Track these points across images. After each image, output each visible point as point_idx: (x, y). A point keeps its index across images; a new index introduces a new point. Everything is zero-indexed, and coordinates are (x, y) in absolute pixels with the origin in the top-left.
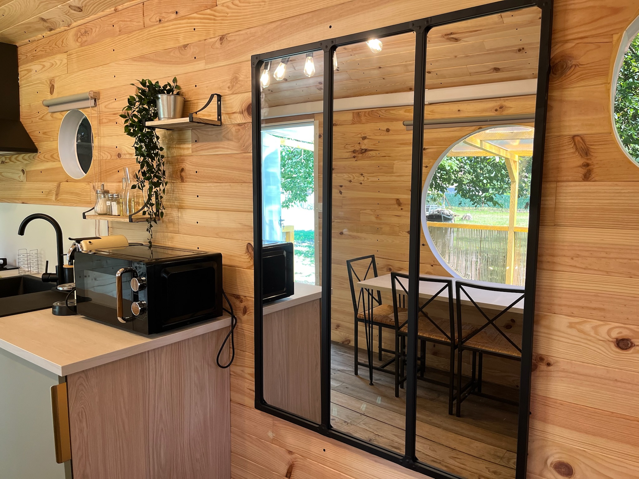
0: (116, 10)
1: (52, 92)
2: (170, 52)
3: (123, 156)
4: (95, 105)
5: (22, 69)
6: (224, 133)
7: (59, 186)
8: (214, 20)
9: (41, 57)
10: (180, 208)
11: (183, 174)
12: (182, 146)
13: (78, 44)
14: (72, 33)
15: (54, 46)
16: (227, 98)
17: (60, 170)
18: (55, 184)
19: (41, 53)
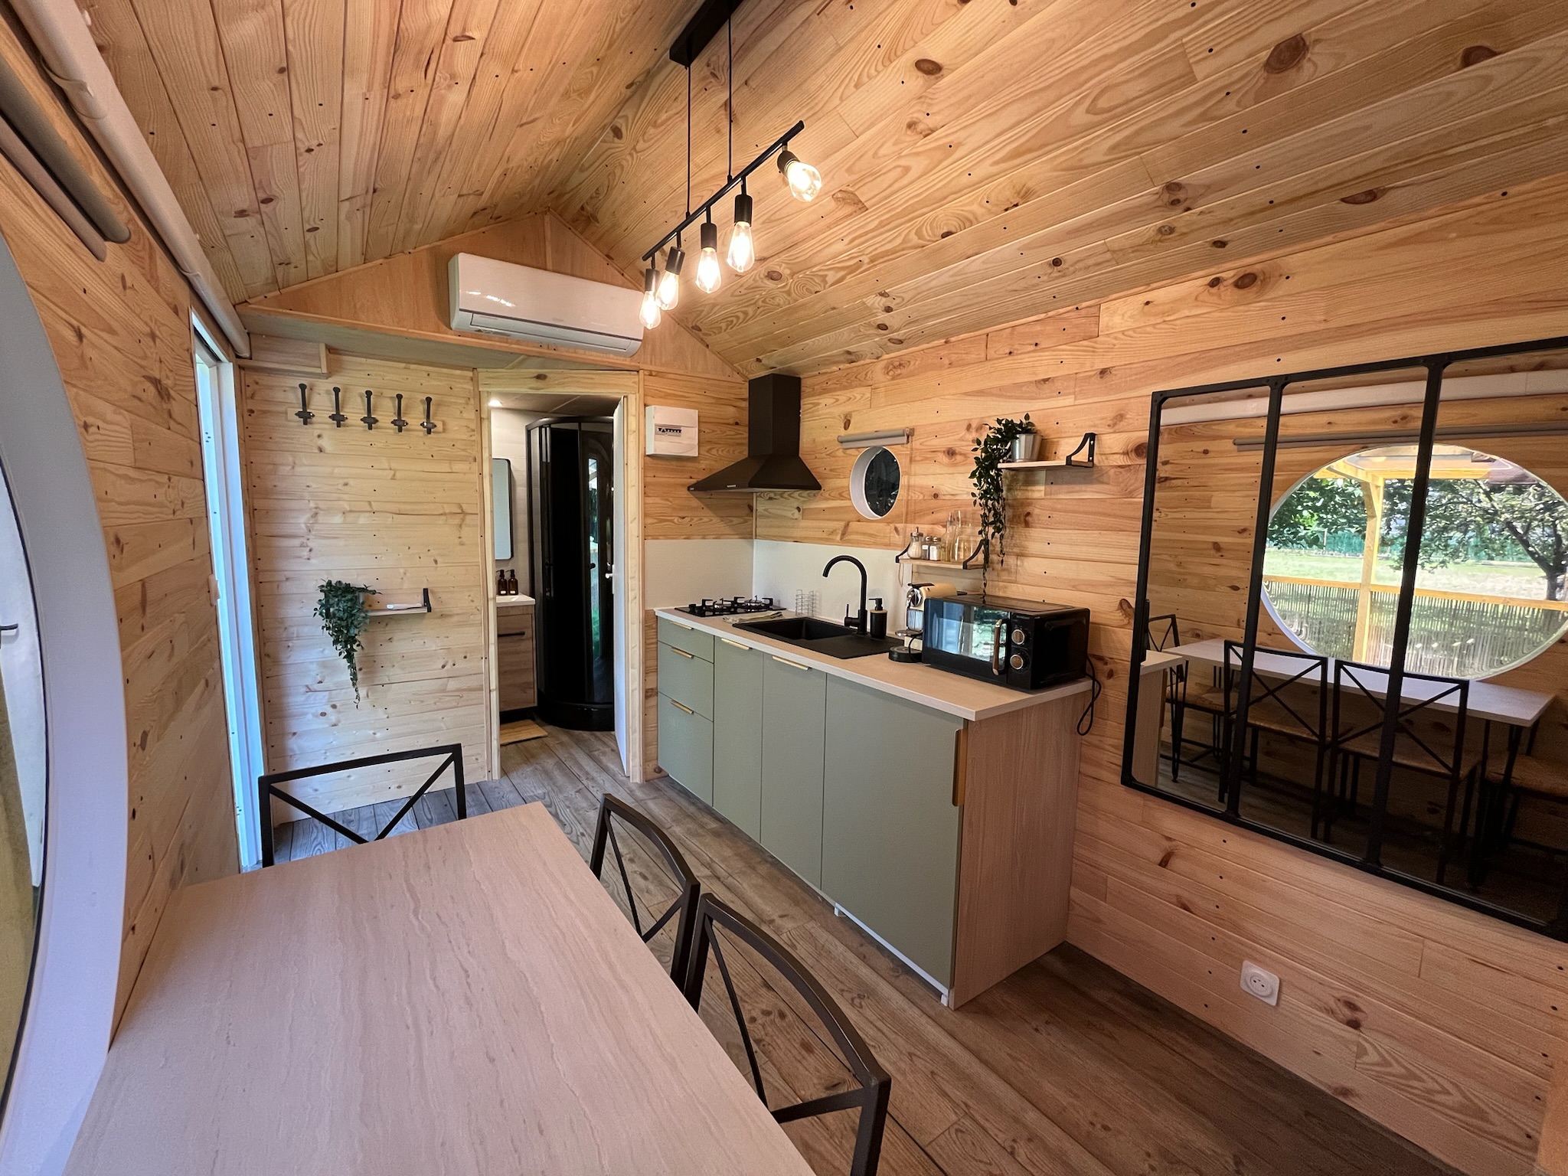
0: (946, 342)
1: (846, 428)
2: (1022, 386)
3: (941, 497)
4: (908, 442)
5: (806, 403)
6: (1096, 476)
7: (847, 525)
8: (1094, 352)
9: (835, 390)
10: (1020, 555)
11: (1029, 519)
12: (1029, 488)
13: (889, 378)
14: (881, 365)
15: (853, 378)
16: (1104, 438)
17: (852, 509)
18: (843, 524)
19: (832, 386)
